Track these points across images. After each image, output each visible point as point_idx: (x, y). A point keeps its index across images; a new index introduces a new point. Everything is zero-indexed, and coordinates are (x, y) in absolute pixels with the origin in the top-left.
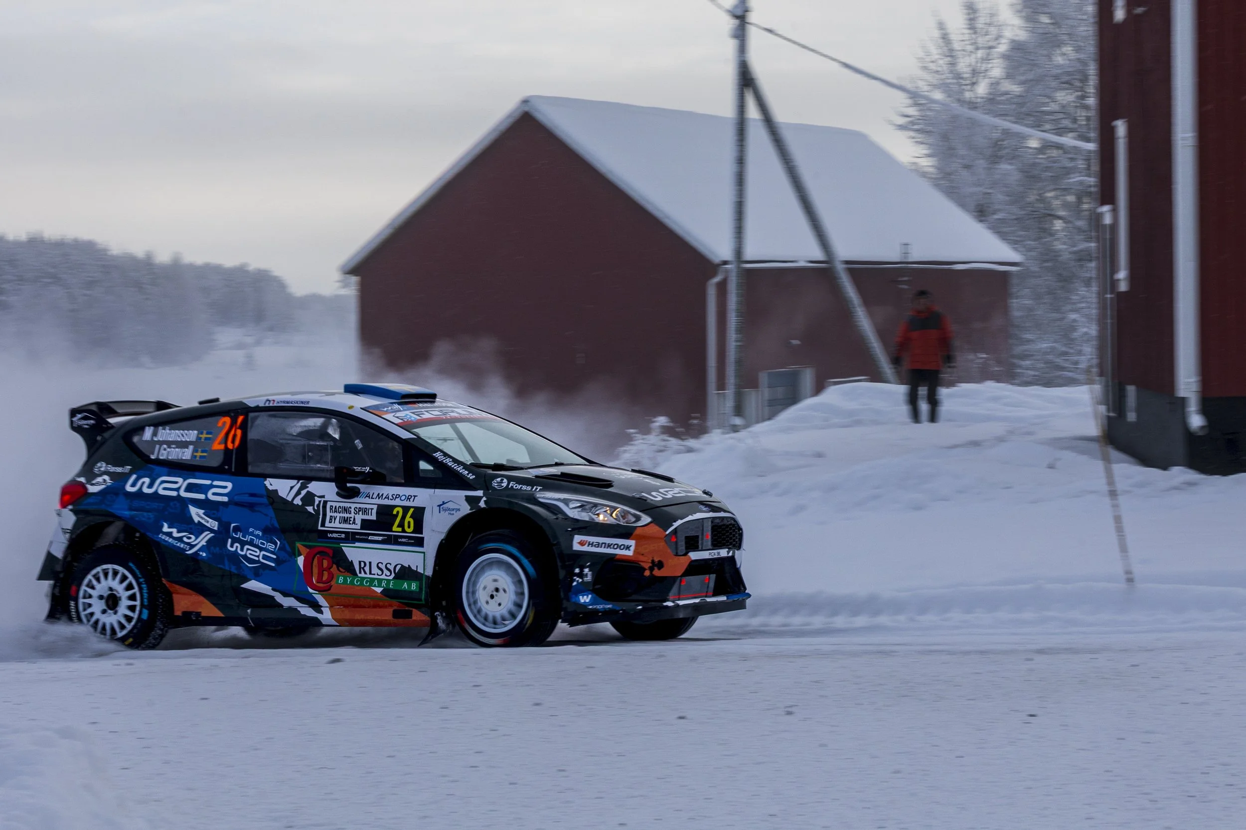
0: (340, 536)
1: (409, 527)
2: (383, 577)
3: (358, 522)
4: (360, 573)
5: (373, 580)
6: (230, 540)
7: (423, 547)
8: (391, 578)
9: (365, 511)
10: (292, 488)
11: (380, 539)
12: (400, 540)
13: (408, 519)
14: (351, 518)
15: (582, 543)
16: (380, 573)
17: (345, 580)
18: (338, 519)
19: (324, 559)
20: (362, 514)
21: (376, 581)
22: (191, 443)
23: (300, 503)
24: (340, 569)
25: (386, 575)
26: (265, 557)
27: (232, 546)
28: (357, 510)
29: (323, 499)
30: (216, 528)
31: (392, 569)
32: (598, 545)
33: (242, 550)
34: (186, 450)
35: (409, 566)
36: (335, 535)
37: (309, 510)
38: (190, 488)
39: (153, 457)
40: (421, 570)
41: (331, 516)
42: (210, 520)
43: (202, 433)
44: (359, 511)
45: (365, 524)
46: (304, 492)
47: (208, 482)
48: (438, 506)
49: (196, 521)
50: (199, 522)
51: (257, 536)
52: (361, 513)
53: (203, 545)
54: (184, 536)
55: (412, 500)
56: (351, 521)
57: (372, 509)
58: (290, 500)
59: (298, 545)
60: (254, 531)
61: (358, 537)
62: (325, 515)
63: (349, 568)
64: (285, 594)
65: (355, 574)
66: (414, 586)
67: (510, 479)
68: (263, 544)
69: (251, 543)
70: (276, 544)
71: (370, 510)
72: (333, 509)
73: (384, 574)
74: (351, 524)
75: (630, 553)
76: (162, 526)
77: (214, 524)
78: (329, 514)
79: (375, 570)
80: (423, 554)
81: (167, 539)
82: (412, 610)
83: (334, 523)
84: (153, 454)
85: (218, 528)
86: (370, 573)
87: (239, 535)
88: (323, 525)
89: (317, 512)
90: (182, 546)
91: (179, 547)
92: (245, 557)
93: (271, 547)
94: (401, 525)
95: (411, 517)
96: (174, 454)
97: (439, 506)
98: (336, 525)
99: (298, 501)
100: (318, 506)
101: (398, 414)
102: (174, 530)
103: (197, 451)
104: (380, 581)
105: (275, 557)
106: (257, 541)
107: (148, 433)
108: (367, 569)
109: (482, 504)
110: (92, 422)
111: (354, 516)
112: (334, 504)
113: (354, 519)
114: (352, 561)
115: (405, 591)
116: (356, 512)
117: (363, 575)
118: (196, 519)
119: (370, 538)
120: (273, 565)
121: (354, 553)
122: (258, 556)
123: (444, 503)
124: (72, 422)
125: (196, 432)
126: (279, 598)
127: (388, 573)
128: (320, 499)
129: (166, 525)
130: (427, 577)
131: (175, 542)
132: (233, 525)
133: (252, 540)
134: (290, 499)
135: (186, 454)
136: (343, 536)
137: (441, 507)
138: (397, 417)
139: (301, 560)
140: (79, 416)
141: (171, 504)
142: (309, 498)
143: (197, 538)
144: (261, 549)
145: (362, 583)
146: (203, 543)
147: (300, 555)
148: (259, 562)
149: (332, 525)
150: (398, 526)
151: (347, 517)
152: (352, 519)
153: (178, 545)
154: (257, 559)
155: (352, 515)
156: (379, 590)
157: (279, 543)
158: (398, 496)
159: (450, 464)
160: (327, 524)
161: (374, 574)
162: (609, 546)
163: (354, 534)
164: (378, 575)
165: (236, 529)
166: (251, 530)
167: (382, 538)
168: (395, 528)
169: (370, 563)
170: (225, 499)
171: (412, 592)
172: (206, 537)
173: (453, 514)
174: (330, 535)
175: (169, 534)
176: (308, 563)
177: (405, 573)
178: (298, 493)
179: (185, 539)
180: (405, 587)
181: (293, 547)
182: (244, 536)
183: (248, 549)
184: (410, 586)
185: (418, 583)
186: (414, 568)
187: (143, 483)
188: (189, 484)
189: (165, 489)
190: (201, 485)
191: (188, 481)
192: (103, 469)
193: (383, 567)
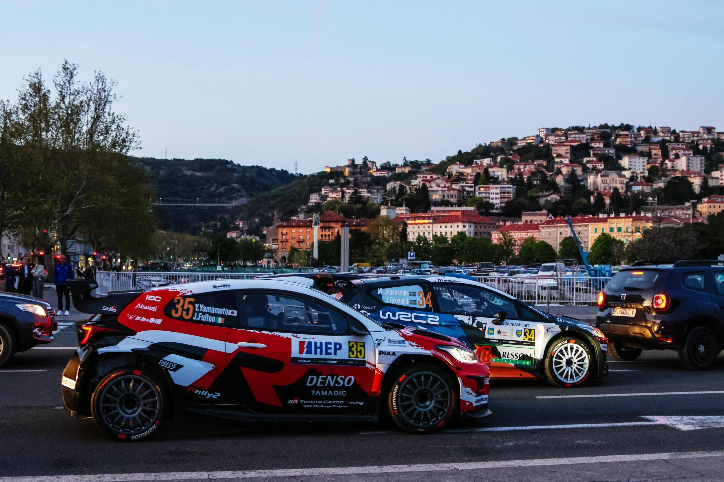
1: (528, 338)
2: (514, 359)
4: (503, 357)
5: (509, 360)
7: (534, 346)
8: (517, 359)
10: (469, 319)
11: (514, 343)
12: (523, 343)
16: (512, 357)
17: (496, 361)
19: (487, 351)
22: (407, 297)
23: (476, 326)
24: (494, 355)
31: (518, 355)
34: (404, 300)
35: (526, 354)
36: (493, 341)
37: (480, 329)
38: (416, 317)
39: (387, 302)
40: (532, 356)
43: (411, 293)
46: (476, 321)
47: (425, 315)
48: (547, 329)
55: (527, 326)
59: (475, 345)
61: (504, 342)
63: (497, 354)
65: (500, 357)
66: (528, 363)
79: (510, 356)
80: (534, 349)
86: (508, 357)
88: (488, 336)
89: (484, 330)
96: (398, 302)
98: (494, 336)
99: (474, 325)
100: (485, 328)
103: (411, 301)
104: (512, 361)
107: (380, 291)
108: (506, 356)
110: (346, 284)
112: (493, 327)
114: (500, 352)
115: (525, 365)
119: (510, 342)
121: (501, 349)
125: (408, 292)
127: (516, 357)
128: (486, 325)
130: (536, 359)
134: (470, 324)
135: (405, 302)
136: (497, 341)
137: (549, 329)
142: (480, 324)
145: (504, 362)
147: (475, 349)
156: (513, 365)
158: (520, 325)
161: (510, 358)
168: (521, 338)
169: (508, 353)
170: (438, 323)
171: (527, 366)
173: (553, 333)
174: (491, 341)
177: (524, 357)
178: (473, 322)
180: (524, 363)
184: (526, 363)
185: (530, 362)
186: (529, 355)
187: (389, 315)
188: (415, 316)
189: (403, 318)
190: (422, 317)
191: (413, 314)
192: (359, 307)
193: (514, 355)
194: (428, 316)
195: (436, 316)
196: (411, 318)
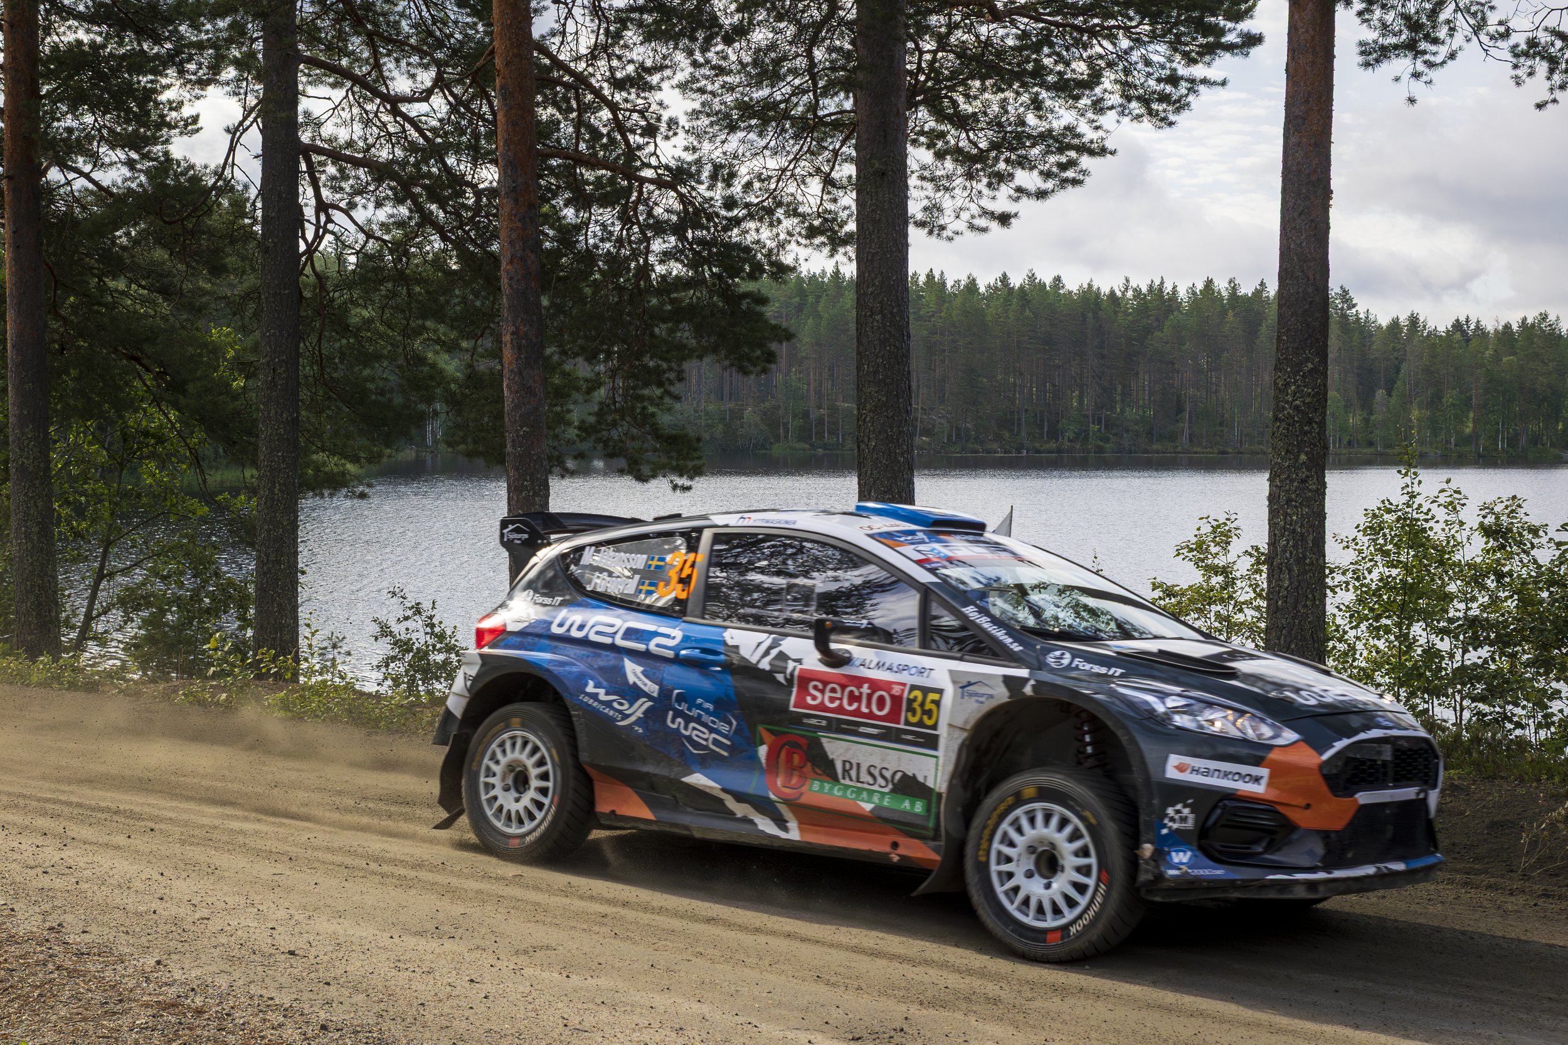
0: (820, 722)
2: (876, 788)
4: (843, 778)
5: (860, 790)
6: (671, 713)
7: (936, 750)
8: (886, 790)
11: (875, 733)
12: (904, 737)
15: (1181, 768)
16: (871, 782)
17: (821, 790)
19: (795, 753)
21: (865, 793)
22: (638, 572)
23: (767, 669)
25: (880, 786)
26: (716, 743)
27: (673, 722)
29: (799, 666)
30: (655, 695)
31: (888, 774)
32: (1207, 773)
33: (686, 728)
35: (914, 775)
36: (812, 721)
37: (779, 679)
38: (629, 635)
39: (589, 588)
43: (653, 559)
46: (774, 652)
47: (651, 627)
49: (631, 682)
50: (635, 684)
51: (707, 711)
53: (640, 718)
54: (615, 701)
55: (925, 674)
58: (755, 663)
59: (761, 728)
60: (702, 703)
61: (844, 725)
64: (740, 797)
65: (834, 778)
66: (919, 807)
67: (1075, 654)
68: (715, 724)
69: (698, 720)
70: (730, 724)
73: (878, 784)
75: (1259, 789)
76: (586, 685)
77: (652, 688)
79: (865, 777)
80: (935, 761)
81: (591, 702)
84: (590, 584)
85: (659, 695)
86: (858, 781)
87: (683, 707)
88: (797, 704)
89: (790, 683)
90: (611, 713)
91: (606, 714)
92: (689, 739)
93: (724, 728)
97: (962, 687)
99: (765, 665)
100: (792, 673)
101: (921, 547)
102: (602, 691)
103: (643, 584)
104: (871, 793)
105: (728, 743)
106: (706, 719)
107: (588, 555)
108: (853, 773)
109: (1028, 690)
110: (526, 536)
114: (833, 760)
115: (905, 813)
117: (847, 782)
118: (631, 679)
119: (862, 729)
120: (725, 754)
121: (836, 748)
122: (706, 740)
123: (970, 684)
124: (502, 535)
125: (645, 556)
126: (730, 803)
127: (883, 783)
128: (795, 665)
129: (591, 683)
130: (939, 796)
131: (601, 708)
132: (676, 692)
133: (700, 716)
134: (754, 660)
136: (824, 723)
137: (966, 689)
138: (919, 551)
139: (763, 751)
140: (512, 528)
141: (603, 655)
142: (781, 662)
143: (631, 705)
144: (712, 730)
145: (845, 793)
146: (639, 714)
147: (762, 743)
148: (706, 748)
153: (606, 711)
154: (704, 743)
156: (870, 807)
157: (735, 723)
158: (906, 668)
159: (986, 626)
160: (802, 701)
161: (863, 783)
162: (1226, 775)
163: (840, 721)
164: (868, 784)
165: (680, 699)
166: (699, 701)
167: (877, 729)
170: (670, 654)
171: (916, 815)
172: (642, 706)
173: (981, 703)
174: (806, 720)
175: (595, 696)
176: (773, 756)
177: (907, 786)
178: (767, 653)
179: (615, 705)
180: (905, 808)
181: (753, 732)
182: (689, 709)
183: (694, 729)
184: (911, 804)
185: (925, 802)
186: (921, 779)
187: (572, 623)
188: (626, 628)
189: (595, 632)
190: (642, 631)
191: (628, 624)
193: (876, 773)
194: (658, 629)
196: (613, 634)
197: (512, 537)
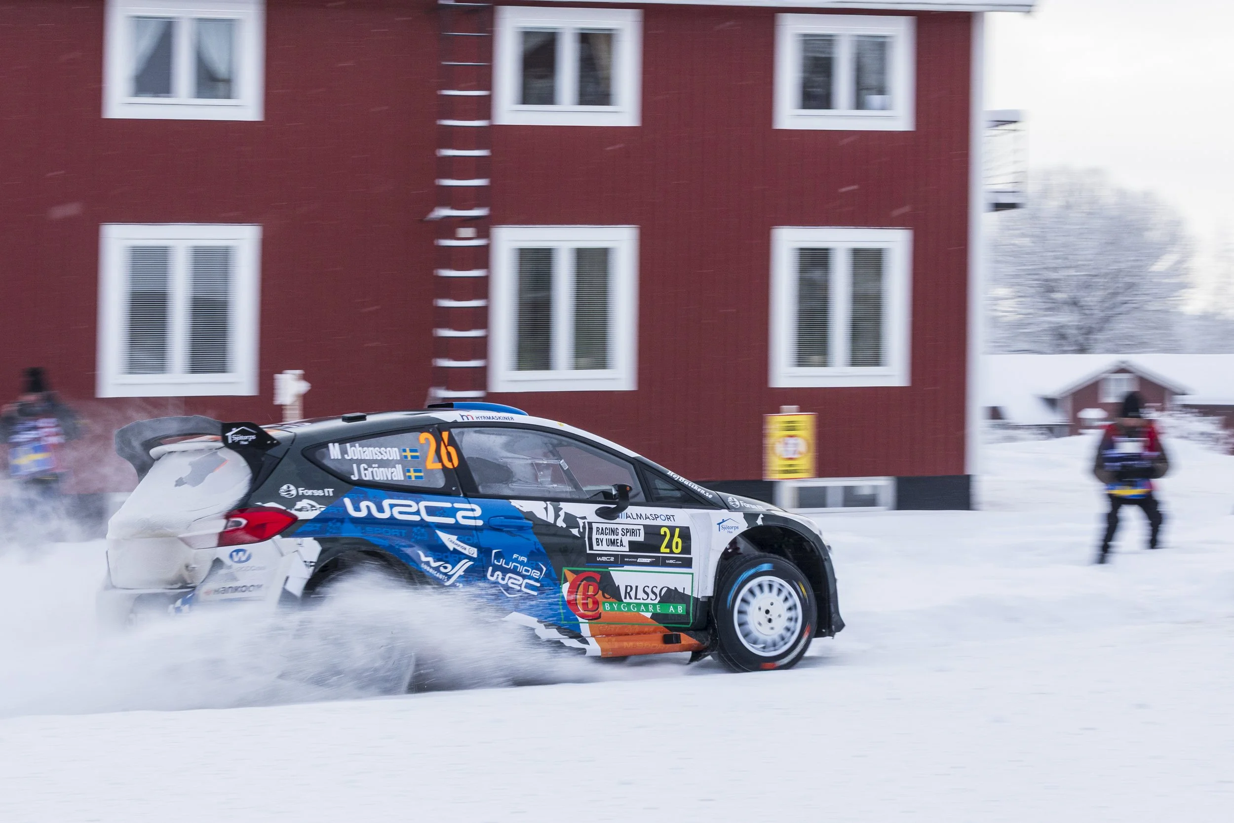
0: (610, 559)
1: (677, 548)
2: (649, 601)
3: (626, 543)
4: (625, 598)
5: (639, 605)
6: (490, 569)
7: (691, 567)
8: (656, 601)
9: (633, 532)
10: (546, 509)
11: (648, 562)
12: (667, 562)
13: (676, 539)
14: (618, 539)
16: (645, 597)
18: (604, 542)
19: (589, 585)
20: (630, 536)
21: (642, 606)
22: (398, 462)
23: (564, 526)
24: (606, 595)
25: (651, 599)
26: (528, 586)
27: (492, 575)
28: (625, 532)
29: (586, 521)
30: (475, 556)
31: (657, 591)
33: (503, 579)
34: (393, 469)
35: (675, 588)
36: (604, 559)
37: (573, 533)
38: (431, 511)
39: (355, 477)
41: (597, 539)
42: (468, 547)
44: (627, 532)
45: (634, 546)
46: (562, 514)
47: (449, 505)
48: (718, 524)
49: (452, 549)
50: (454, 549)
51: (522, 563)
52: (628, 534)
53: (460, 576)
54: (440, 566)
55: (672, 519)
56: (618, 543)
57: (639, 530)
58: (553, 522)
59: (565, 570)
60: (518, 557)
61: (627, 560)
62: (590, 539)
63: (613, 592)
64: (550, 626)
65: (620, 600)
68: (528, 571)
69: (514, 571)
70: (541, 570)
71: (638, 531)
72: (600, 531)
73: (649, 598)
74: (618, 546)
77: (473, 552)
78: (595, 536)
79: (641, 594)
80: (691, 575)
81: (428, 569)
82: (680, 634)
83: (602, 545)
84: (353, 474)
85: (478, 555)
86: (636, 598)
87: (502, 562)
88: (591, 548)
89: (582, 534)
90: (439, 576)
91: (437, 577)
92: (507, 587)
93: (536, 574)
94: (669, 546)
95: (679, 537)
96: (381, 475)
98: (604, 548)
99: (560, 523)
100: (584, 528)
102: (430, 559)
103: (409, 471)
104: (646, 605)
105: (538, 585)
106: (521, 568)
107: (334, 451)
108: (633, 594)
109: (758, 522)
110: (253, 437)
111: (621, 538)
112: (600, 525)
113: (621, 541)
114: (618, 585)
115: (673, 615)
116: (623, 534)
117: (628, 600)
118: (451, 547)
119: (639, 560)
120: (535, 594)
121: (621, 577)
122: (520, 586)
123: (723, 521)
127: (653, 597)
128: (584, 521)
129: (421, 554)
131: (431, 571)
132: (494, 551)
133: (516, 567)
134: (551, 520)
135: (397, 475)
136: (612, 559)
137: (721, 525)
140: (235, 430)
141: (415, 529)
142: (571, 520)
143: (453, 567)
144: (524, 577)
145: (629, 610)
146: (461, 572)
147: (566, 581)
148: (520, 591)
149: (600, 548)
150: (666, 547)
151: (614, 540)
152: (619, 541)
153: (435, 573)
154: (518, 588)
155: (619, 537)
156: (648, 615)
157: (545, 569)
158: (657, 516)
159: (686, 483)
160: (595, 547)
161: (640, 599)
163: (623, 556)
164: (643, 599)
165: (498, 556)
166: (515, 556)
167: (650, 560)
168: (663, 549)
169: (637, 587)
170: (480, 523)
171: (679, 615)
172: (465, 564)
173: (732, 532)
174: (599, 559)
175: (428, 563)
176: (573, 590)
177: (671, 596)
178: (557, 516)
179: (442, 569)
180: (672, 611)
181: (559, 572)
182: (507, 563)
183: (510, 578)
184: (676, 608)
185: (684, 605)
186: (681, 590)
187: (368, 507)
188: (426, 507)
189: (401, 513)
190: (442, 508)
191: (423, 504)
192: (294, 492)
193: (648, 590)
194: (457, 505)
195: (474, 506)
196: (418, 513)
197: (237, 439)
